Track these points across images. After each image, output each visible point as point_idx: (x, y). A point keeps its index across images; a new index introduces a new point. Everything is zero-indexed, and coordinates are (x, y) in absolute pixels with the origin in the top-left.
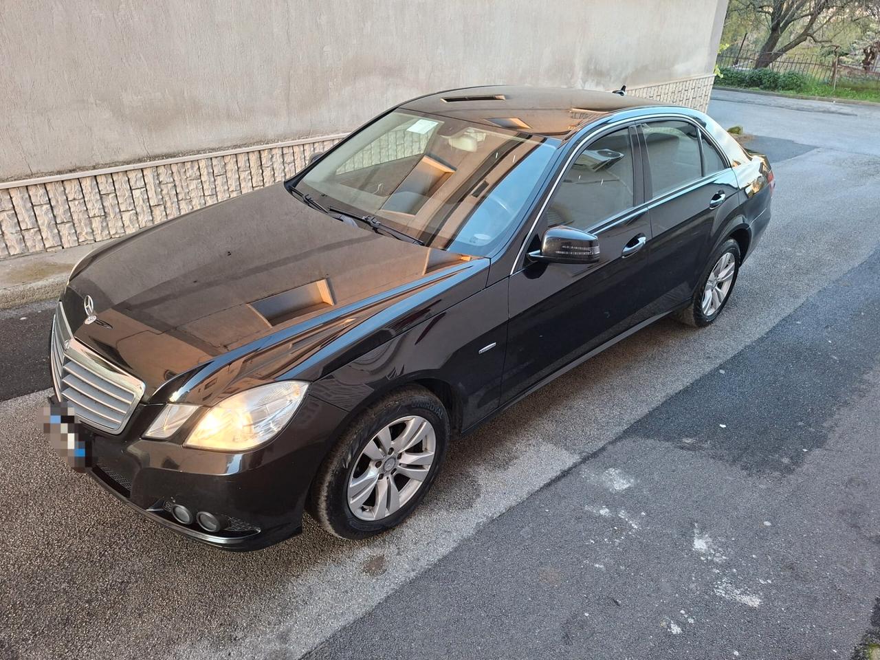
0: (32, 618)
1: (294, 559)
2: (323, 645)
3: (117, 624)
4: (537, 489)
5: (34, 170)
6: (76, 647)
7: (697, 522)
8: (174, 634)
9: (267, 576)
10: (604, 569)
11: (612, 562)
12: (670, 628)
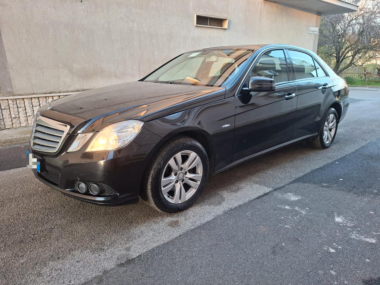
0: (5, 240)
1: (135, 221)
2: (147, 253)
3: (46, 243)
4: (252, 199)
5: (35, 92)
6: (24, 251)
7: (335, 212)
8: (73, 247)
9: (121, 227)
10: (290, 228)
11: (294, 225)
12: (329, 250)
